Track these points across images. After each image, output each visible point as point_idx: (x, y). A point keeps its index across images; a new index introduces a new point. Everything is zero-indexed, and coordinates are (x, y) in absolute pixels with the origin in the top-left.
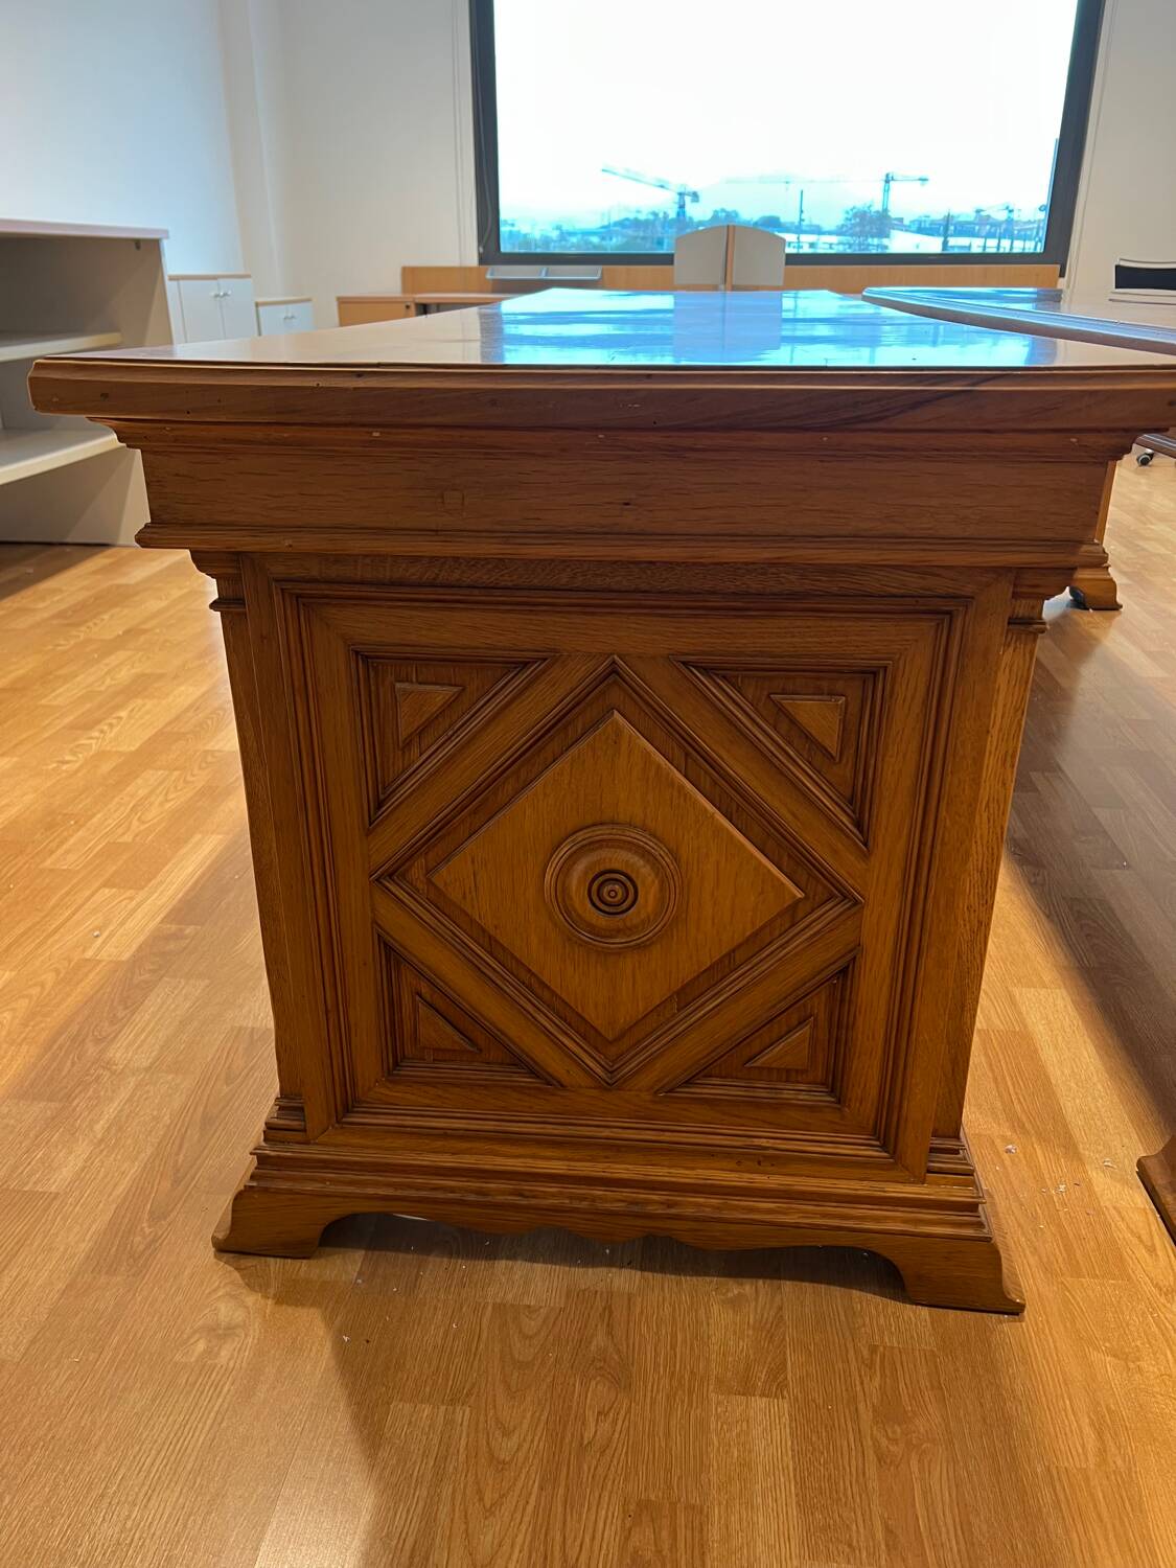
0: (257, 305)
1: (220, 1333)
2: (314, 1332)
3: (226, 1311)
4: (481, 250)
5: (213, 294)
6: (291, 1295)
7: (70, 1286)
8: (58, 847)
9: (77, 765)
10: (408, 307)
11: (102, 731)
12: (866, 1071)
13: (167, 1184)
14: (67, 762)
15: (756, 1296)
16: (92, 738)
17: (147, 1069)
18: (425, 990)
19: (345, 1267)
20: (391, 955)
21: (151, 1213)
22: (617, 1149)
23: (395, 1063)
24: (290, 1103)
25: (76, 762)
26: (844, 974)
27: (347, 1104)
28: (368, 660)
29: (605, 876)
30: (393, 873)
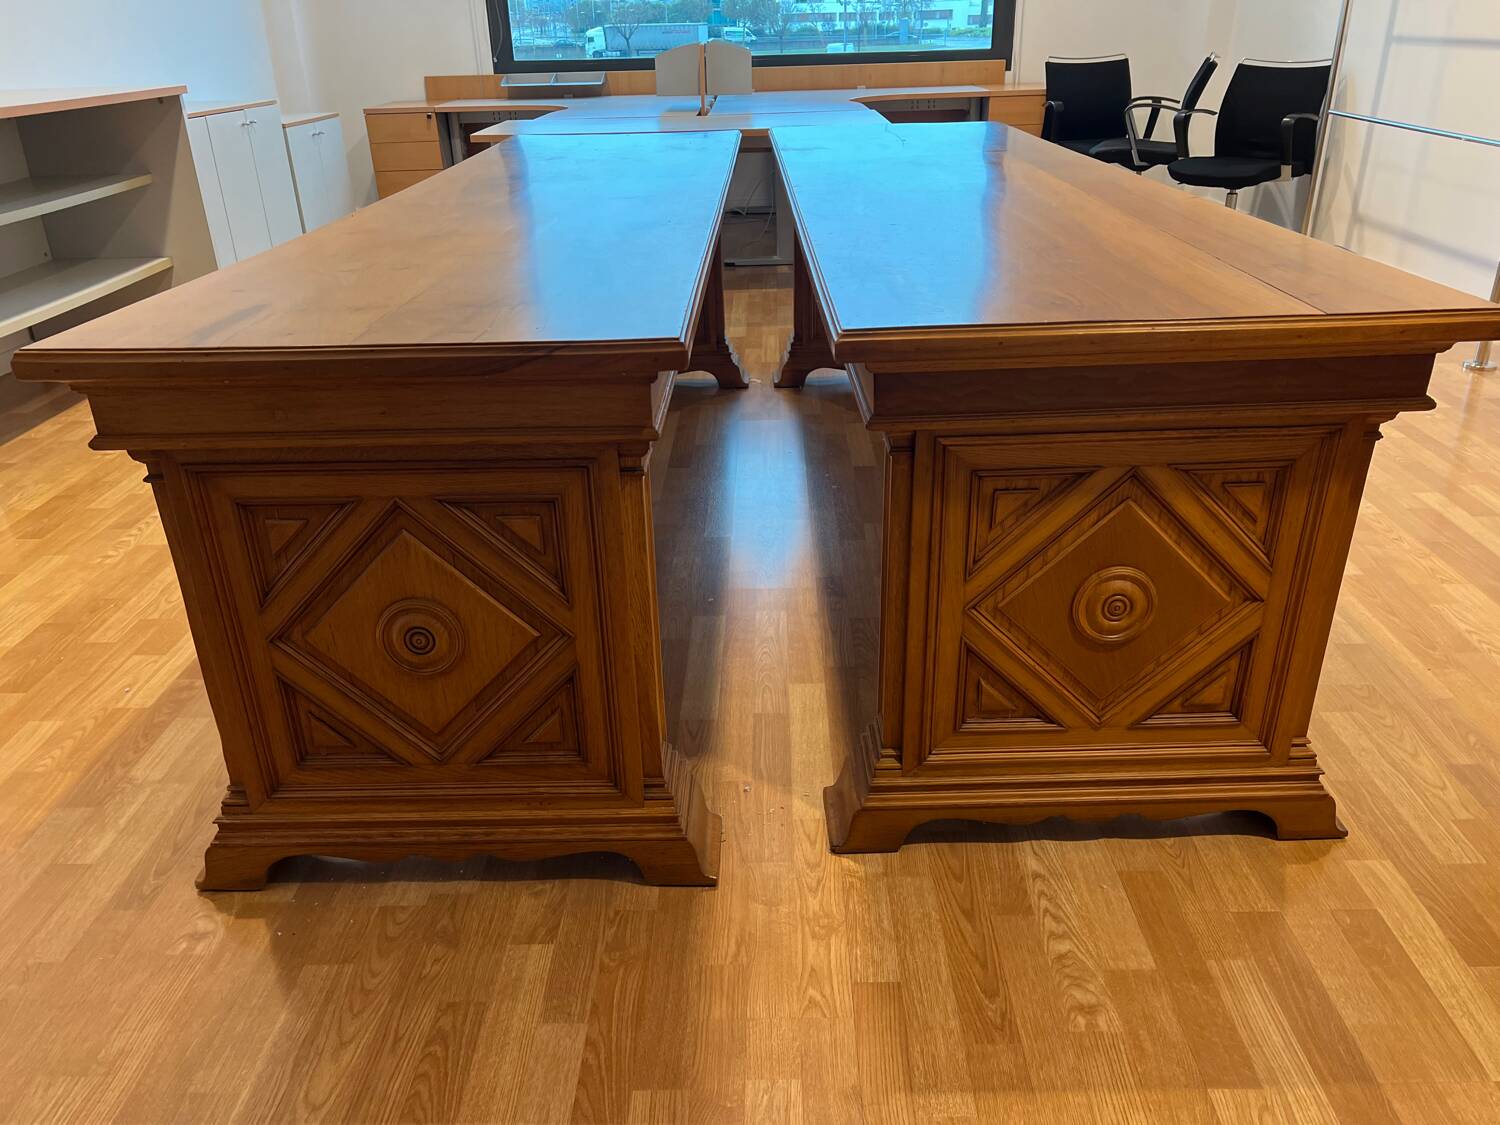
0: (284, 127)
1: (196, 937)
2: (260, 932)
3: (202, 925)
4: (496, 61)
5: (240, 123)
6: (245, 913)
7: (97, 919)
8: (100, 625)
9: (118, 559)
10: (429, 117)
11: (140, 529)
12: (597, 740)
13: (167, 855)
14: (109, 557)
15: (551, 890)
16: (131, 535)
17: (159, 782)
18: (313, 708)
19: (285, 894)
20: (288, 689)
21: (156, 871)
22: (448, 802)
23: (301, 758)
24: (237, 787)
25: (117, 556)
26: (571, 681)
27: (273, 786)
28: (245, 508)
29: (411, 632)
30: (281, 636)
